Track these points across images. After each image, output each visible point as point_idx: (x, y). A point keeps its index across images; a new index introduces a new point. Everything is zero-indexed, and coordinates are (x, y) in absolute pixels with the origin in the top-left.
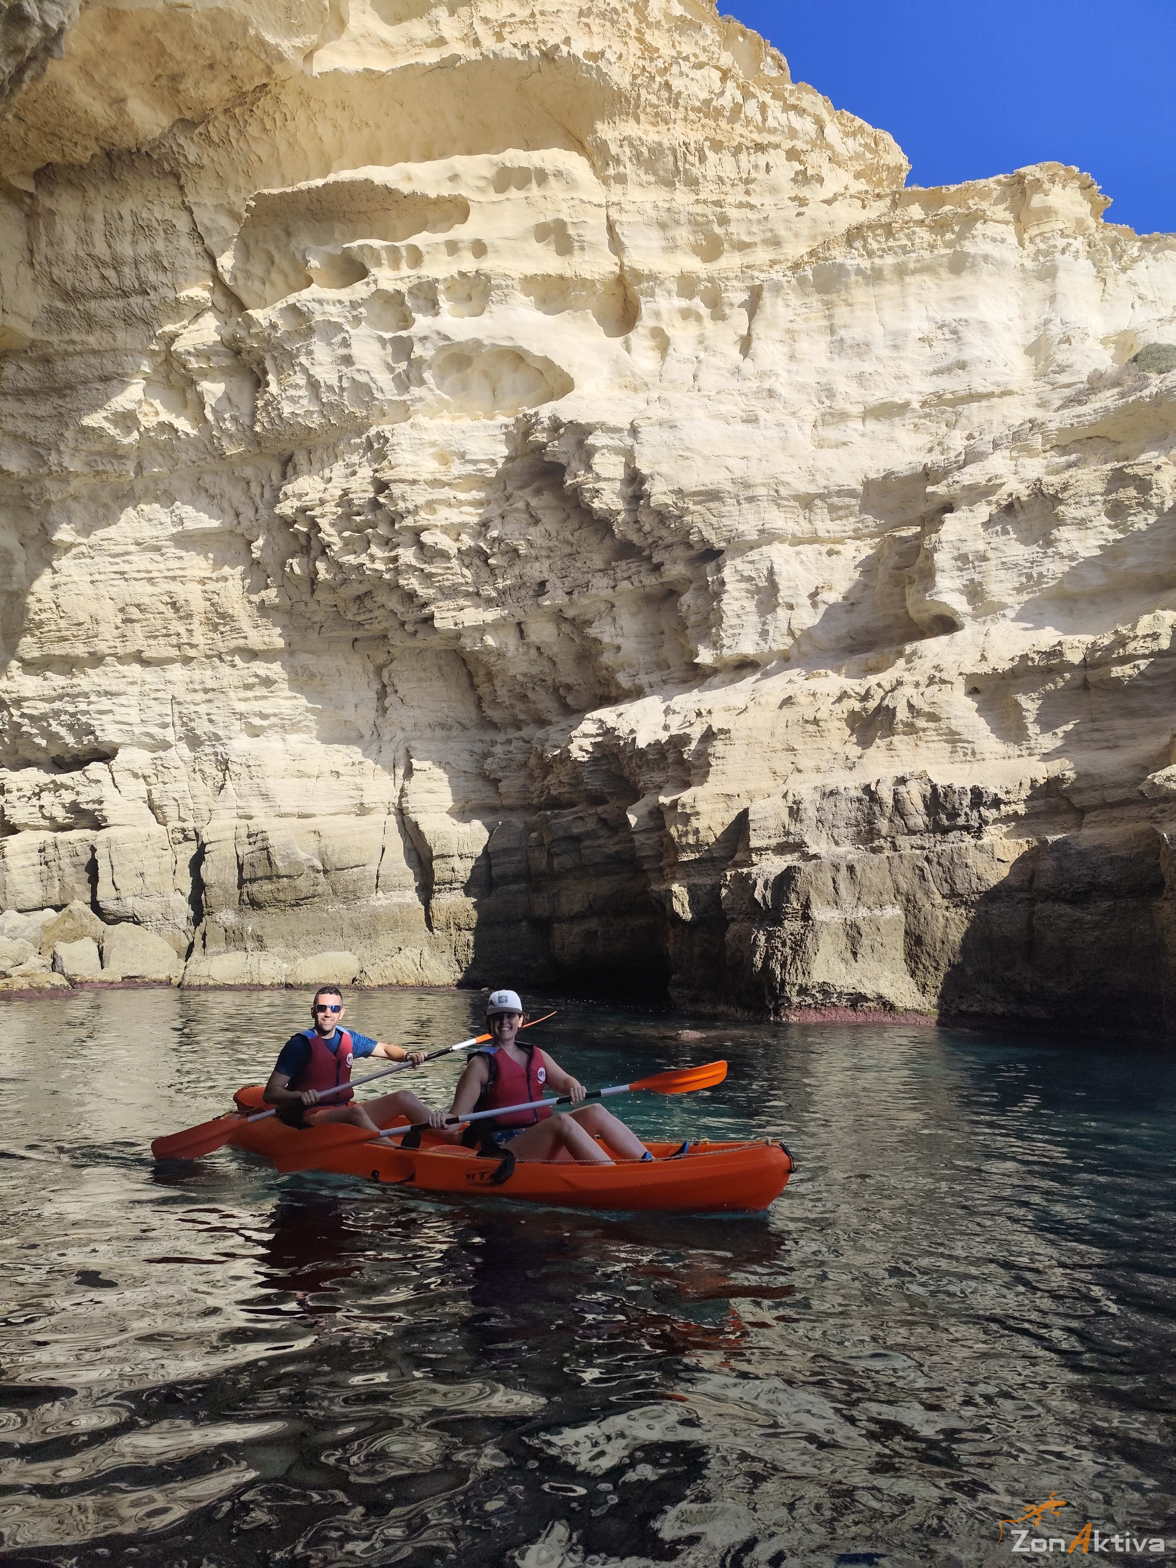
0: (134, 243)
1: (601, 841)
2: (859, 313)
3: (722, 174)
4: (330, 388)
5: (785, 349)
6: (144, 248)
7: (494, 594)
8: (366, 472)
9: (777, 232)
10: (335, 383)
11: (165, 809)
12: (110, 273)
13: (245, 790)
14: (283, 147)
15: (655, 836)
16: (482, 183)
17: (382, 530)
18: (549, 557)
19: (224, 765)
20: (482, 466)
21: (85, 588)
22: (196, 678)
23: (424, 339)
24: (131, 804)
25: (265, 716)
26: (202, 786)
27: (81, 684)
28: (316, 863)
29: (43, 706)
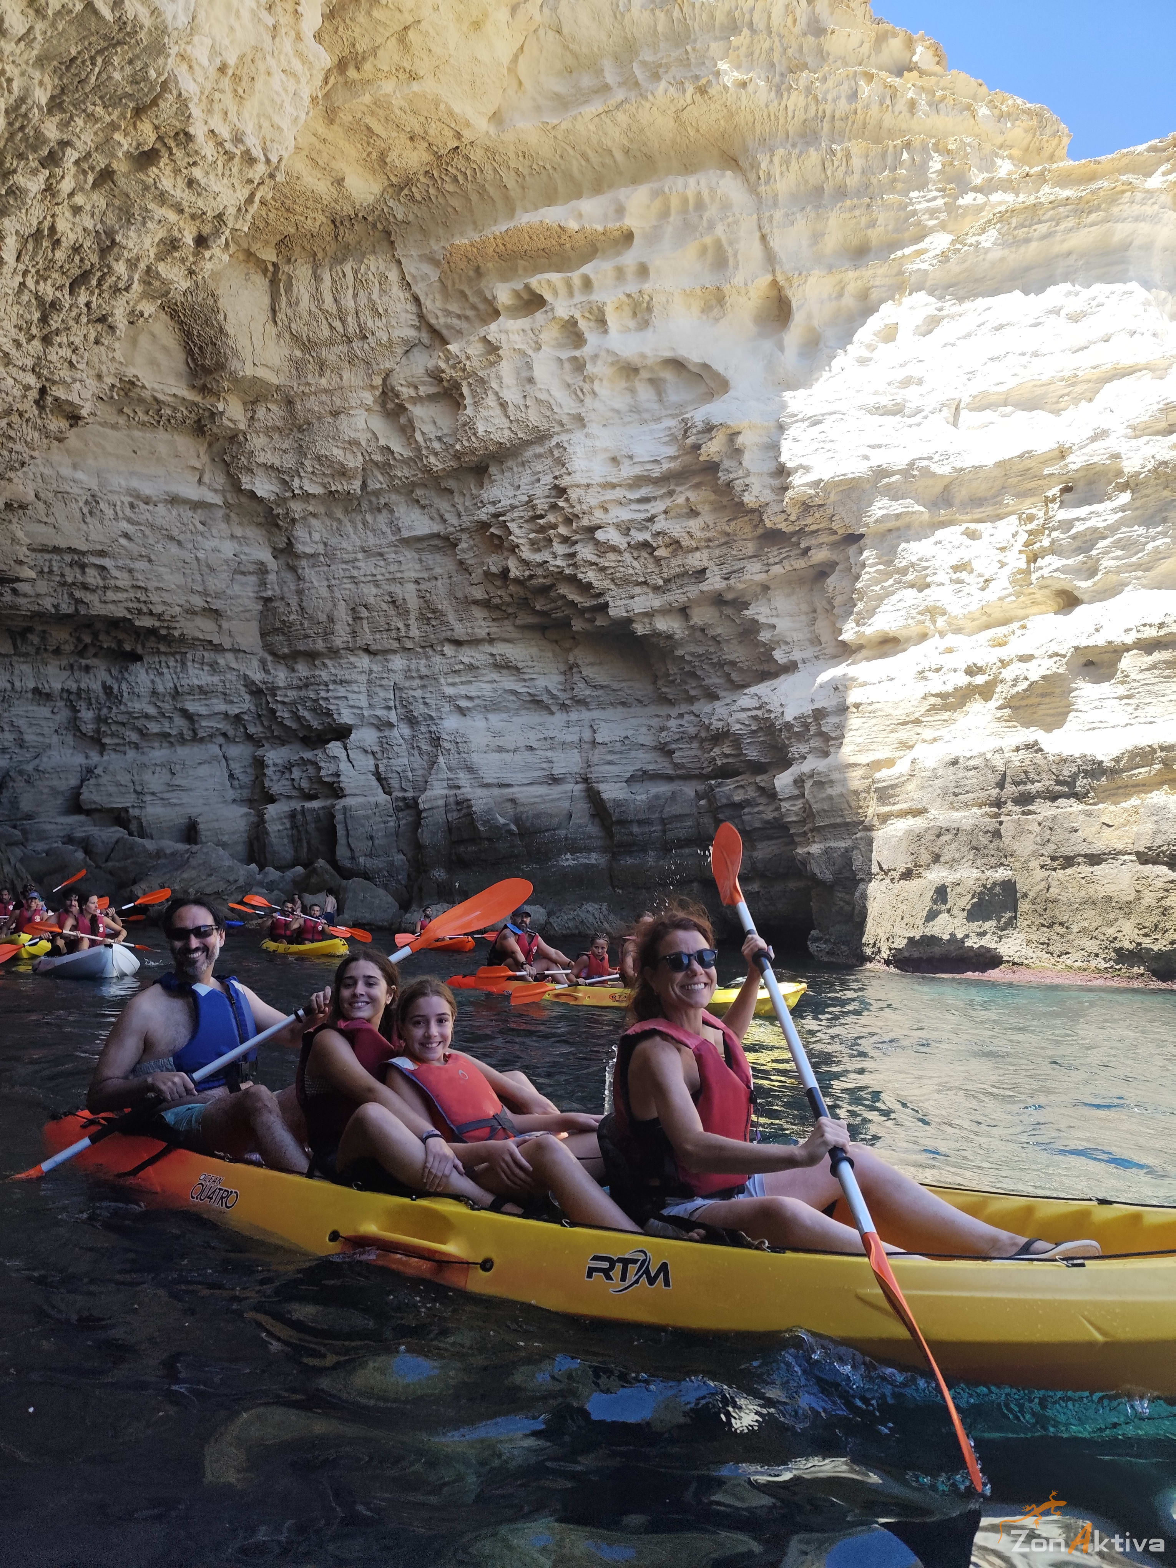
0: (355, 296)
1: (761, 808)
4: (517, 407)
6: (363, 299)
7: (660, 583)
8: (547, 479)
10: (521, 402)
11: (391, 781)
12: (337, 324)
13: (453, 763)
14: (474, 197)
15: (799, 803)
16: (643, 212)
17: (563, 530)
18: (708, 547)
19: (436, 741)
20: (649, 467)
21: (324, 592)
22: (413, 667)
23: (595, 357)
24: (363, 777)
25: (470, 698)
26: (419, 762)
27: (323, 674)
28: (513, 827)
29: (292, 694)
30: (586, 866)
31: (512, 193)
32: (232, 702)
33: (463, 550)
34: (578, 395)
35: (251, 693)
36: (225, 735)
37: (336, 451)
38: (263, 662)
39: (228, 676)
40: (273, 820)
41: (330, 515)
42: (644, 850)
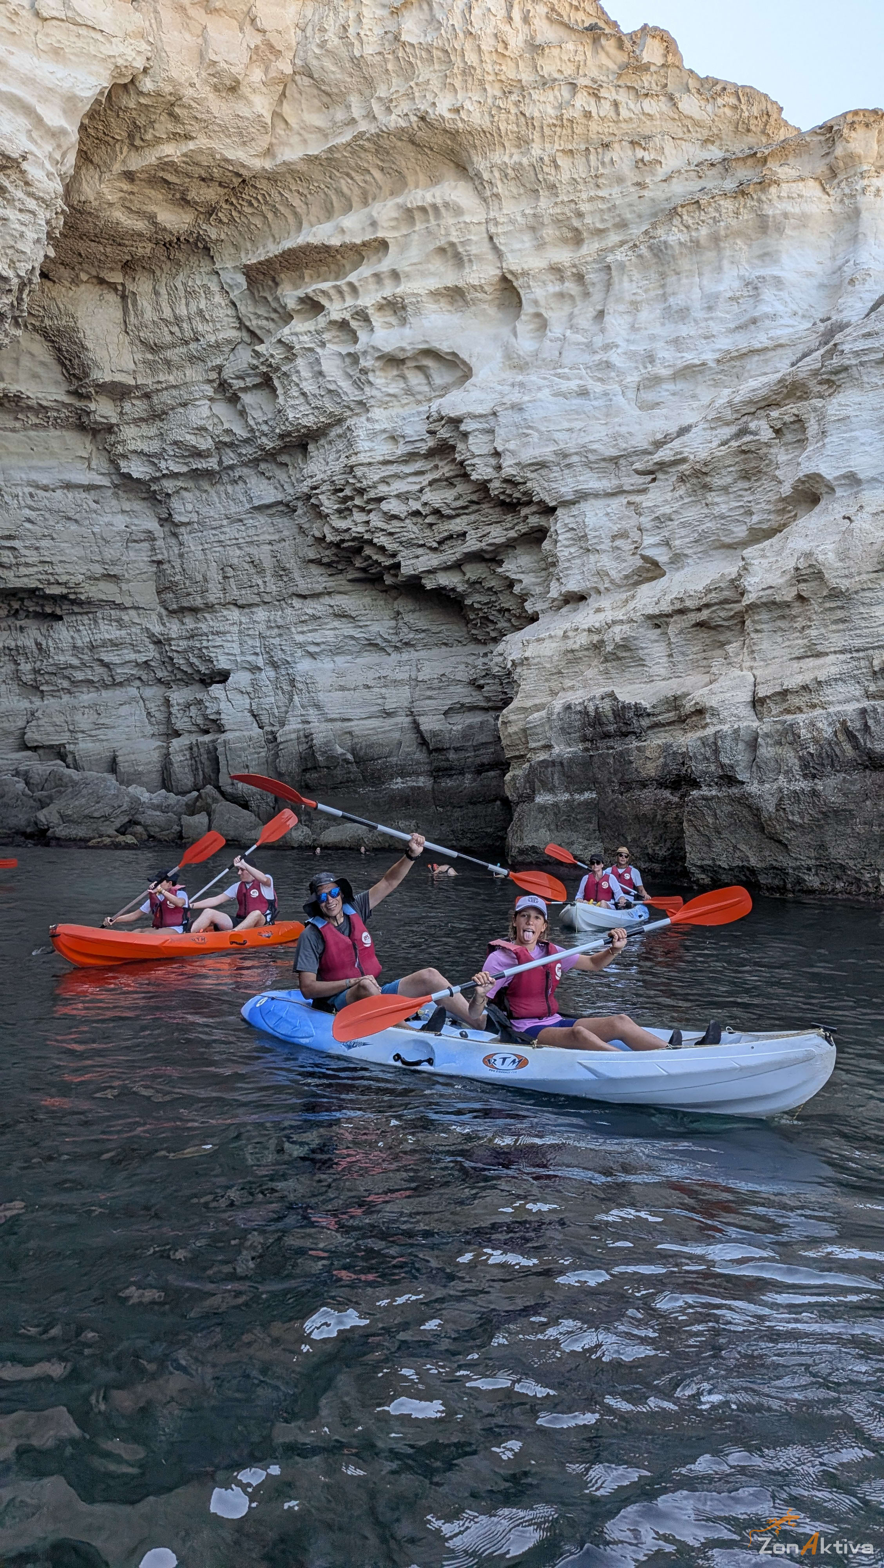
0: (187, 305)
2: (684, 281)
3: (576, 176)
4: (314, 396)
5: (628, 318)
6: (193, 308)
7: (435, 545)
8: (344, 458)
9: (624, 216)
10: (317, 392)
11: (262, 717)
12: (176, 329)
13: (305, 701)
14: (270, 216)
16: (393, 224)
17: (358, 501)
19: (292, 682)
20: (418, 445)
21: (199, 555)
22: (272, 618)
23: (365, 353)
24: (240, 714)
25: (317, 644)
26: (282, 699)
27: (203, 626)
28: (350, 757)
29: (184, 644)
30: (412, 788)
31: (298, 210)
32: (140, 652)
33: (298, 516)
34: (358, 385)
35: (155, 643)
36: (139, 678)
37: (188, 437)
38: (160, 616)
39: (133, 630)
40: (176, 752)
41: (199, 488)
42: (462, 773)
